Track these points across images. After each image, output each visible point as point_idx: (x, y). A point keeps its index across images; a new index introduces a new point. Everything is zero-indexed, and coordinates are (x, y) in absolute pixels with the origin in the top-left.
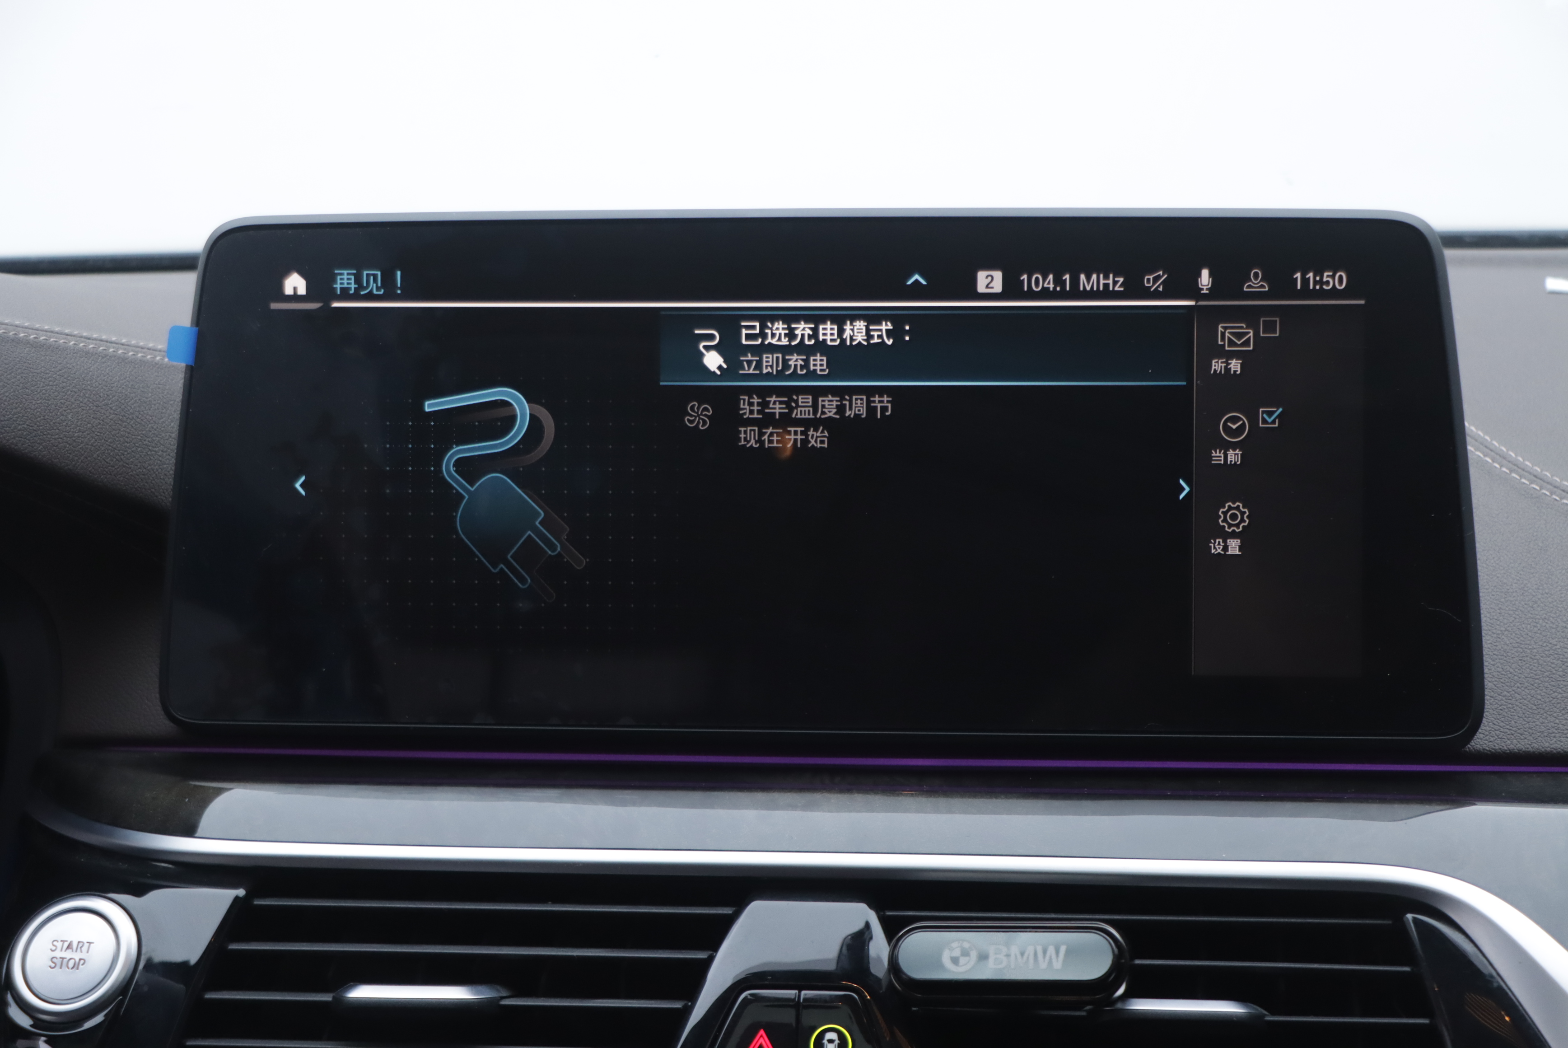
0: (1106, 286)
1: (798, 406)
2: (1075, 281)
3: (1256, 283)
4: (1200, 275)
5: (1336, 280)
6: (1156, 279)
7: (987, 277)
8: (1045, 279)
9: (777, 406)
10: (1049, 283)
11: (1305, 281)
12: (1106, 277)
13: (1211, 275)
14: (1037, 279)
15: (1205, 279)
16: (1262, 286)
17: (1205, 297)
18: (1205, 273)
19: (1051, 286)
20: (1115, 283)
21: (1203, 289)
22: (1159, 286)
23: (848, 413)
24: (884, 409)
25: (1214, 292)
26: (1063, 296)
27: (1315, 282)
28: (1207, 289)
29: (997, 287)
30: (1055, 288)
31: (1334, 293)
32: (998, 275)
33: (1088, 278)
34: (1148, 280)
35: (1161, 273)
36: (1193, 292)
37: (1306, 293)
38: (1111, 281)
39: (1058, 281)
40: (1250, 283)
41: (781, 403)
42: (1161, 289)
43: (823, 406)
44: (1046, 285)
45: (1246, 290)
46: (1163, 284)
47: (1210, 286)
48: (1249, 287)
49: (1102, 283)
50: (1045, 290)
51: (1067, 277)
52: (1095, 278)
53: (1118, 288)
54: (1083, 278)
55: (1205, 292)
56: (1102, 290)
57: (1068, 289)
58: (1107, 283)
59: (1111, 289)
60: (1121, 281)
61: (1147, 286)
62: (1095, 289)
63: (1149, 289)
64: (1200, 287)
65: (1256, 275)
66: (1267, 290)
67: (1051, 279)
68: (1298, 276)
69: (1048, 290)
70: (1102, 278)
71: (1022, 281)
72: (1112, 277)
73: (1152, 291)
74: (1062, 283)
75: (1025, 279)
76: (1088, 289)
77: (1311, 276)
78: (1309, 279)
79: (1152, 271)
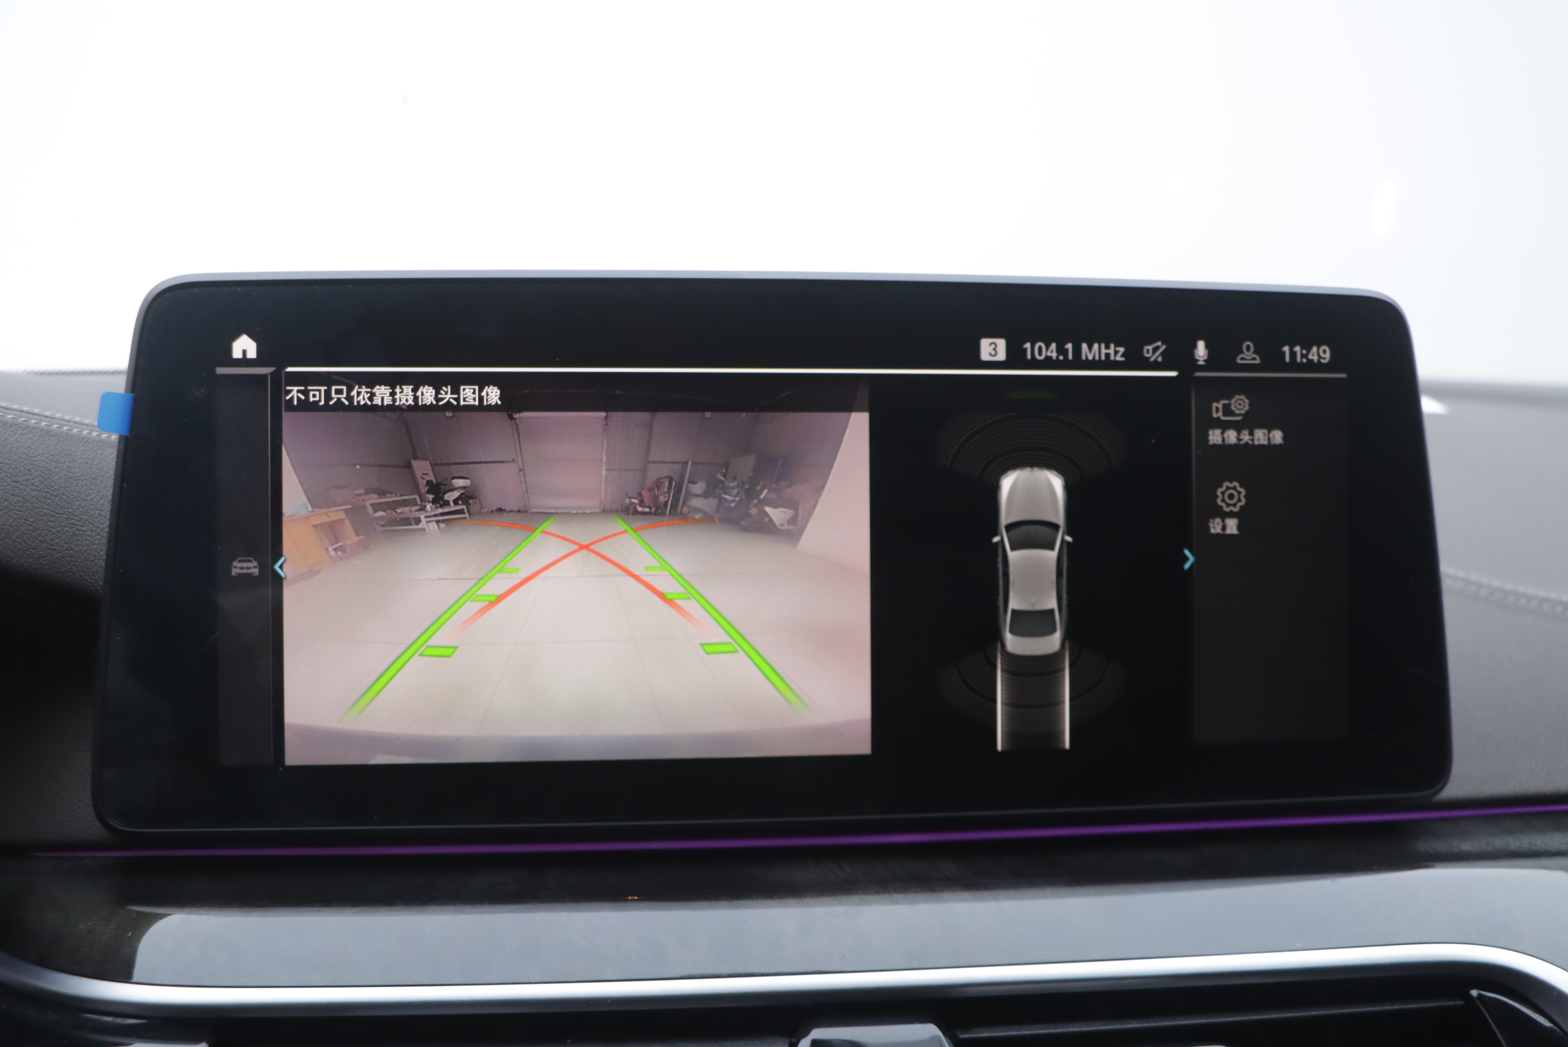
0: (1107, 355)
2: (1077, 350)
3: (1248, 355)
4: (1195, 346)
5: (1321, 354)
6: (1155, 350)
7: (991, 344)
8: (1047, 348)
11: (1293, 354)
12: (1107, 347)
13: (1207, 346)
14: (1040, 348)
15: (1201, 350)
16: (1254, 359)
17: (1201, 368)
18: (1201, 345)
19: (1054, 355)
20: (1116, 352)
21: (1198, 360)
22: (1157, 357)
25: (1210, 364)
26: (1065, 364)
27: (1303, 356)
28: (1204, 361)
29: (1001, 356)
30: (1057, 357)
31: (1319, 367)
32: (1001, 343)
33: (1090, 348)
34: (1148, 350)
35: (1159, 343)
36: (1191, 363)
37: (1294, 366)
38: (1111, 351)
39: (1061, 350)
40: (1243, 356)
42: (1160, 359)
44: (1049, 354)
45: (1239, 361)
46: (1162, 354)
47: (1206, 358)
48: (1243, 359)
49: (1104, 351)
50: (1048, 358)
51: (1069, 346)
52: (1096, 346)
53: (1119, 358)
54: (1084, 346)
55: (1201, 363)
56: (1103, 358)
57: (1070, 357)
58: (1108, 351)
59: (1112, 358)
60: (1121, 350)
61: (1147, 355)
62: (1097, 358)
63: (1149, 358)
64: (1197, 358)
65: (1248, 348)
66: (1258, 361)
67: (1053, 346)
68: (1286, 349)
69: (1051, 357)
70: (1103, 346)
71: (1026, 349)
72: (1112, 346)
73: (1152, 359)
74: (1066, 352)
75: (1028, 346)
76: (1090, 358)
77: (1297, 349)
78: (1296, 352)
79: (1151, 342)
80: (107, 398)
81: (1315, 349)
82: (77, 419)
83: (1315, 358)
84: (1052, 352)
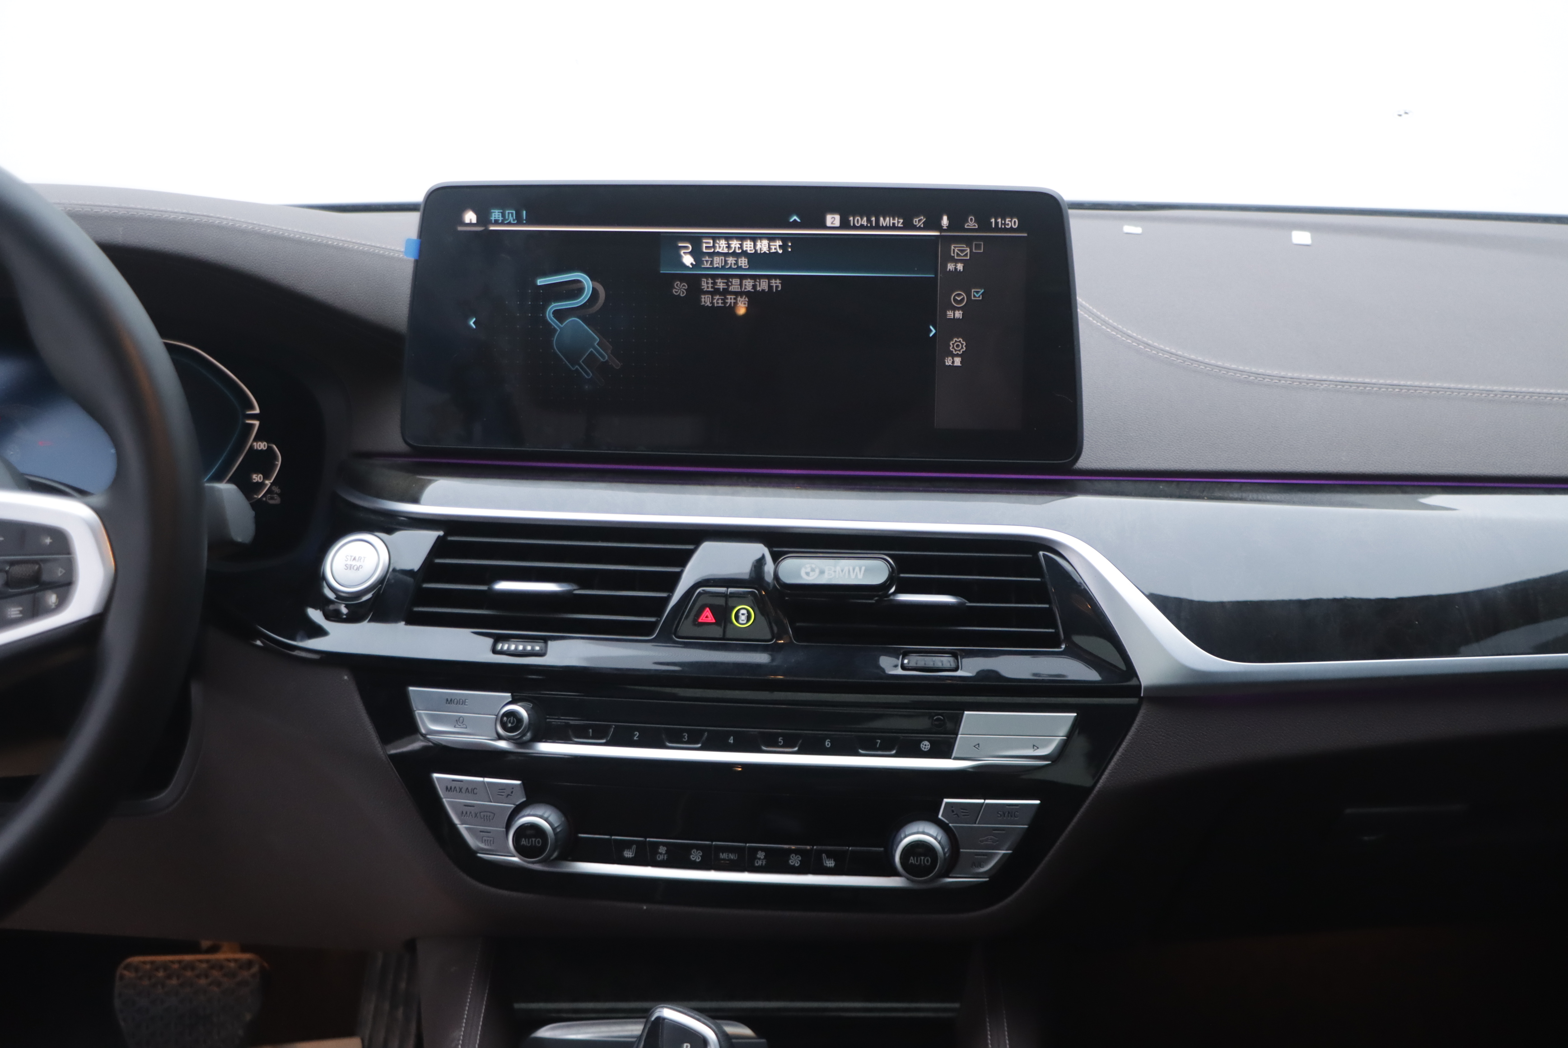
0: (894, 224)
1: (732, 285)
2: (877, 221)
3: (971, 223)
4: (941, 218)
5: (1012, 223)
6: (920, 221)
7: (832, 218)
8: (862, 219)
9: (722, 284)
10: (864, 222)
11: (997, 223)
12: (894, 219)
13: (948, 219)
14: (858, 220)
15: (945, 221)
16: (975, 226)
17: (945, 230)
18: (945, 218)
19: (865, 224)
20: (898, 222)
21: (944, 227)
22: (921, 225)
23: (758, 289)
24: (777, 287)
25: (950, 228)
26: (871, 228)
27: (1002, 224)
29: (837, 224)
30: (867, 224)
31: (1012, 230)
32: (837, 217)
33: (884, 220)
34: (916, 221)
35: (922, 217)
36: (939, 227)
37: (997, 229)
38: (896, 222)
39: (869, 221)
40: (969, 224)
41: (723, 283)
43: (745, 285)
44: (862, 223)
45: (966, 227)
46: (924, 223)
47: (948, 225)
48: (968, 226)
49: (892, 222)
51: (873, 219)
52: (888, 219)
53: (900, 225)
54: (882, 219)
55: (945, 228)
56: (891, 225)
57: (874, 225)
58: (894, 222)
59: (896, 225)
60: (901, 221)
61: (915, 224)
62: (888, 225)
63: (916, 225)
64: (943, 225)
65: (971, 219)
66: (977, 227)
67: (865, 219)
68: (993, 220)
69: (863, 225)
70: (891, 219)
71: (850, 221)
72: (896, 219)
73: (918, 226)
74: (871, 222)
75: (851, 219)
76: (884, 225)
77: (999, 220)
78: (998, 222)
79: (918, 216)
81: (1009, 220)
83: (1009, 225)
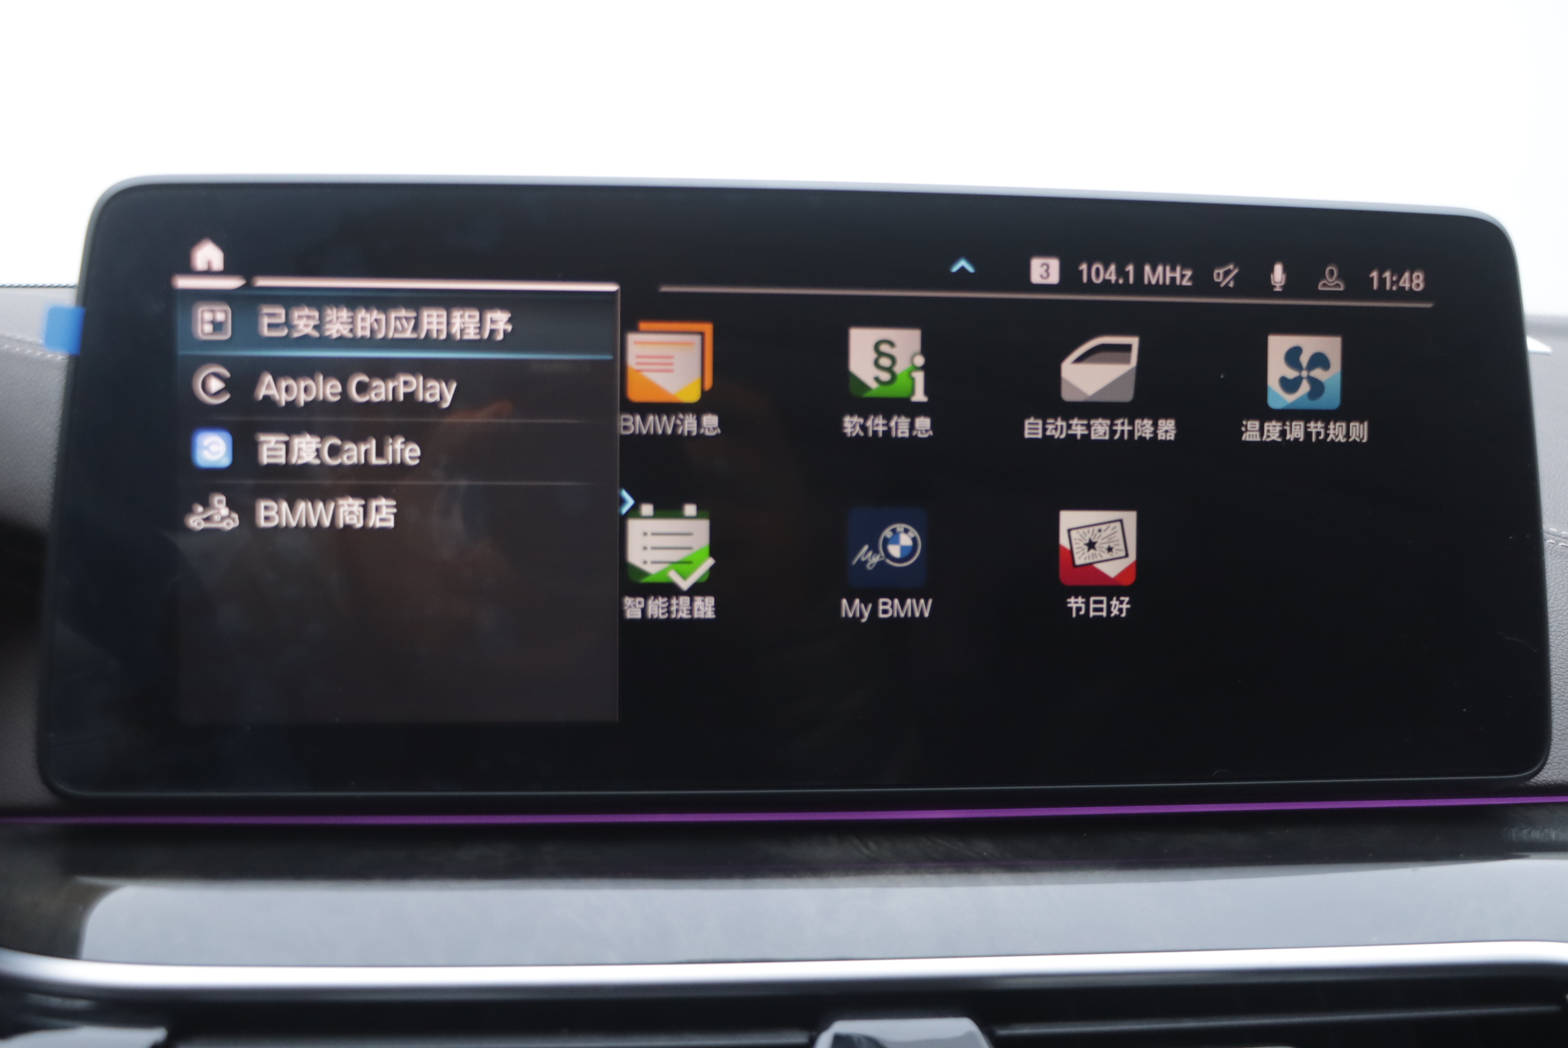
0: (1173, 279)
2: (1139, 273)
3: (1331, 282)
4: (1271, 270)
5: (1414, 281)
6: (1227, 274)
7: (1043, 265)
8: (1106, 269)
10: (1110, 275)
11: (1382, 281)
12: (1173, 269)
13: (1286, 270)
14: (1098, 270)
15: (1278, 275)
16: (1338, 285)
17: (1278, 295)
18: (1278, 269)
19: (1113, 278)
20: (1183, 276)
21: (1275, 287)
22: (1229, 282)
25: (1288, 290)
26: (1125, 289)
27: (1393, 283)
28: (1281, 287)
29: (1054, 278)
30: (1117, 281)
31: (1411, 295)
32: (1054, 264)
33: (1154, 270)
34: (1218, 274)
35: (1231, 267)
36: (1267, 289)
37: (1383, 294)
38: (1177, 275)
39: (1121, 272)
40: (1325, 282)
42: (1231, 285)
44: (1107, 277)
45: (1320, 288)
46: (1235, 278)
47: (1283, 283)
48: (1325, 285)
49: (1169, 275)
50: (1106, 282)
51: (1130, 268)
52: (1160, 269)
53: (1186, 283)
54: (1147, 269)
55: (1278, 289)
56: (1168, 282)
57: (1131, 280)
58: (1173, 275)
59: (1178, 282)
60: (1189, 273)
61: (1216, 280)
62: (1161, 282)
63: (1219, 283)
64: (1273, 283)
65: (1332, 272)
66: (1342, 289)
67: (1113, 268)
68: (1375, 274)
69: (1110, 281)
70: (1168, 268)
71: (1082, 271)
72: (1178, 269)
73: (1222, 285)
74: (1126, 275)
75: (1084, 267)
76: (1154, 282)
77: (1387, 275)
78: (1385, 278)
79: (1222, 264)
80: (54, 313)
81: (1407, 275)
82: (19, 337)
83: (1407, 285)
84: (1111, 274)
